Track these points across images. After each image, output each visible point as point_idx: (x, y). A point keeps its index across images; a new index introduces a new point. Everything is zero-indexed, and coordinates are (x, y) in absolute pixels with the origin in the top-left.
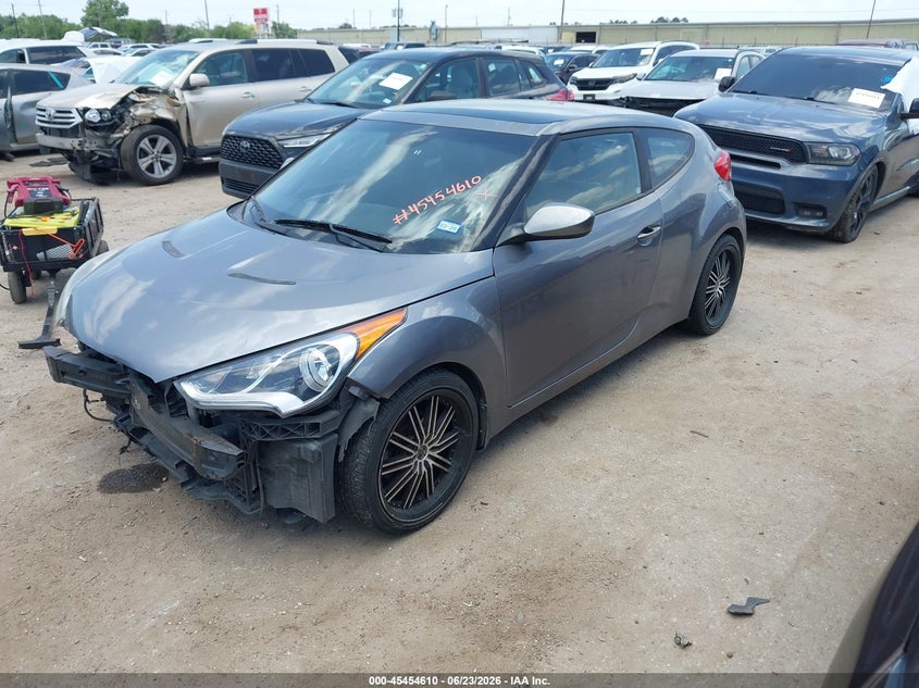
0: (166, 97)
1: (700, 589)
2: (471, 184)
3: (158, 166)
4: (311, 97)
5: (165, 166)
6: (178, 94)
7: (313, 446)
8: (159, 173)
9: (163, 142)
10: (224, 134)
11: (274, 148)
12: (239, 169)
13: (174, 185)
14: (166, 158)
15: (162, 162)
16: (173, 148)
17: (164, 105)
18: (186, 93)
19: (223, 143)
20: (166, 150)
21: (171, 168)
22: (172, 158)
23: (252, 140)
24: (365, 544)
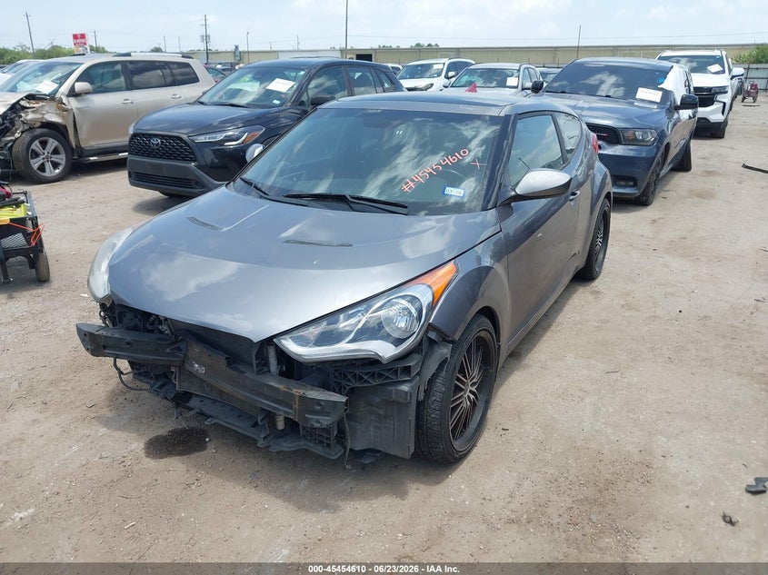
0: (54, 104)
1: (715, 477)
2: (461, 156)
3: (48, 166)
4: (202, 100)
5: (55, 165)
6: (65, 100)
7: (405, 388)
8: (50, 172)
9: (52, 143)
10: (131, 132)
11: (185, 143)
12: (150, 164)
13: (65, 183)
14: (55, 158)
15: (52, 162)
16: (61, 149)
17: (53, 110)
18: (72, 100)
19: (130, 142)
20: (56, 152)
21: (61, 168)
22: (61, 158)
23: (162, 137)
24: (426, 475)
